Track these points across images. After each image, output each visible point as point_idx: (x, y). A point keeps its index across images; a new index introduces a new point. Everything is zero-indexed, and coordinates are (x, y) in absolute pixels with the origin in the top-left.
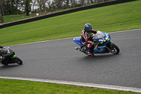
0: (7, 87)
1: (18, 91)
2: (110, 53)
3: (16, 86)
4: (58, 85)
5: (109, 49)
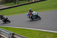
0: (20, 32)
1: (25, 33)
2: (38, 19)
3: (24, 31)
4: (42, 32)
5: (37, 17)
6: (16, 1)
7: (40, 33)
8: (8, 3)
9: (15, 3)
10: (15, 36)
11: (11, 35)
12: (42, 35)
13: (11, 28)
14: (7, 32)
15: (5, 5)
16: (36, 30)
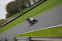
3: (37, 33)
4: (53, 28)
6: (20, 11)
7: (52, 30)
8: (13, 15)
9: (19, 13)
10: (32, 39)
11: (28, 39)
12: (53, 31)
13: (25, 34)
14: (23, 38)
15: (12, 17)
16: (47, 29)
